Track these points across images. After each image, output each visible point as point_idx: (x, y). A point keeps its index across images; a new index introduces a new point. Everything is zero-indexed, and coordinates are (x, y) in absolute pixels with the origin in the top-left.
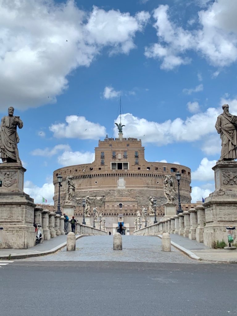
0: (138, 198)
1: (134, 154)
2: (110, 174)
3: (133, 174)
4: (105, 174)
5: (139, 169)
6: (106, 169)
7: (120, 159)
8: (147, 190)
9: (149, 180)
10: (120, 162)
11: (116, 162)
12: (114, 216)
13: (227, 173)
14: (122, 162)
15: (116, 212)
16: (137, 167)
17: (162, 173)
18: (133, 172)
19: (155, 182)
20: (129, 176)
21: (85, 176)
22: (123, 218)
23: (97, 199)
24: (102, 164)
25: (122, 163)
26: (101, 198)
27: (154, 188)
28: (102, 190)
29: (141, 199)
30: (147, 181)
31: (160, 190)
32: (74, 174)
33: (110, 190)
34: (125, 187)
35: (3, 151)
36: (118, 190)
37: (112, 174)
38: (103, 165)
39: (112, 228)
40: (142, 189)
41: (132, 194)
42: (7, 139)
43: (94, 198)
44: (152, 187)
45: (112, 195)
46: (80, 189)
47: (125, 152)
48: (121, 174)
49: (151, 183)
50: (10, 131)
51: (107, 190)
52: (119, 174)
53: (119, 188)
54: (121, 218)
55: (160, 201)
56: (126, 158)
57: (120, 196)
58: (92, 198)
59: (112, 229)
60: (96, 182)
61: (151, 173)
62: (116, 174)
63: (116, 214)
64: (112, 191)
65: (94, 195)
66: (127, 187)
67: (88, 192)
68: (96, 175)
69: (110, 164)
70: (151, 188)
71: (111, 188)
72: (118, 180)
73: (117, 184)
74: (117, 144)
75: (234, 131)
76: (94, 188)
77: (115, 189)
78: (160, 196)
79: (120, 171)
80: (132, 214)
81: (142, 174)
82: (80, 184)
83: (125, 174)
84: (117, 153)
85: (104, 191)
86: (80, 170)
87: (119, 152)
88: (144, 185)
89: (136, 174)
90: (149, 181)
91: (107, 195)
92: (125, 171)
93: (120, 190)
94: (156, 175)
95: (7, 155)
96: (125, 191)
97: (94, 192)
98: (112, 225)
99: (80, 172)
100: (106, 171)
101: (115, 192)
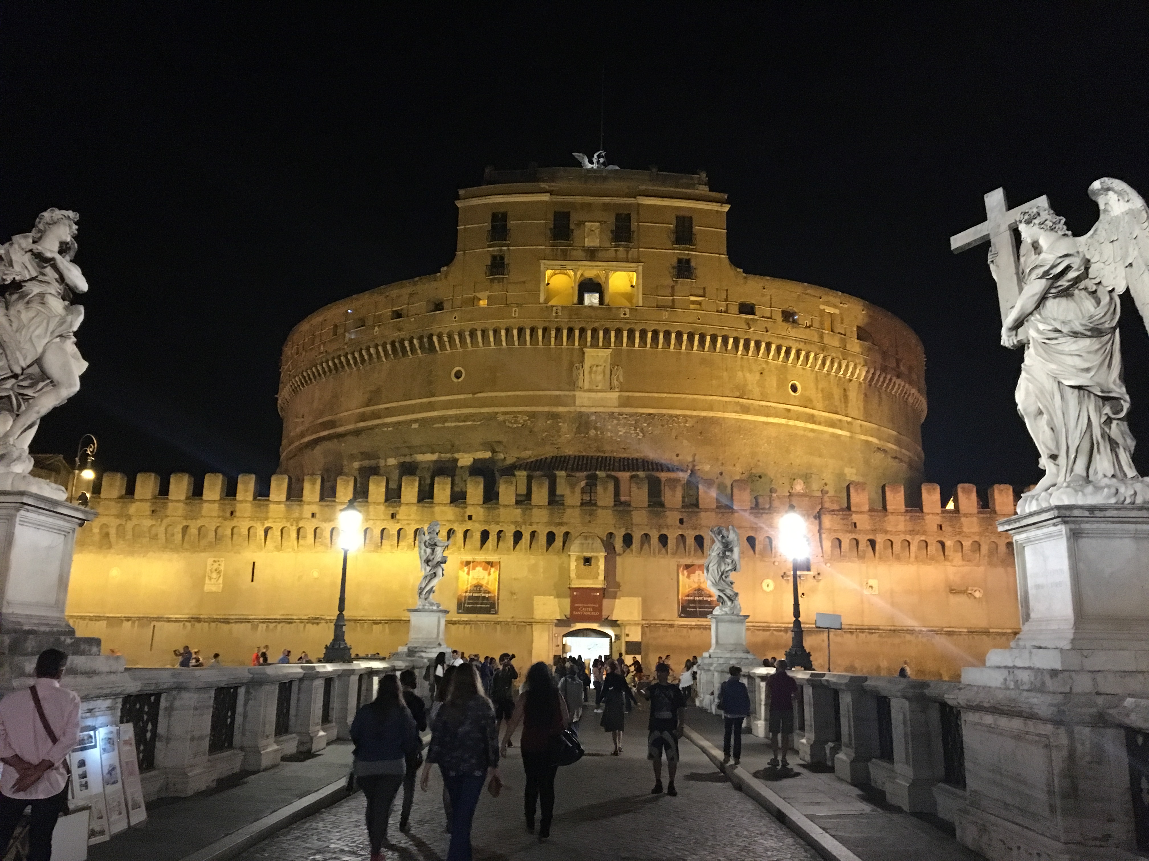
1: (671, 228)
2: (534, 330)
3: (662, 329)
4: (509, 329)
5: (697, 305)
6: (513, 301)
9: (746, 369)
10: (593, 262)
12: (541, 549)
15: (561, 524)
16: (685, 295)
18: (663, 321)
19: (781, 382)
20: (643, 342)
21: (402, 342)
22: (602, 563)
23: (461, 463)
24: (497, 273)
26: (479, 455)
27: (776, 415)
28: (489, 415)
30: (740, 374)
31: (805, 429)
33: (533, 415)
34: (614, 400)
36: (581, 415)
37: (546, 330)
38: (499, 280)
39: (531, 623)
40: (712, 414)
41: (655, 439)
43: (446, 457)
44: (766, 411)
46: (376, 415)
47: (623, 212)
48: (595, 330)
49: (761, 384)
51: (516, 414)
53: (583, 404)
54: (587, 561)
56: (628, 246)
58: (434, 456)
59: (528, 627)
60: (457, 374)
61: (758, 333)
62: (571, 330)
63: (559, 532)
64: (541, 423)
65: (442, 443)
66: (626, 401)
67: (415, 426)
68: (461, 332)
69: (539, 273)
70: (757, 414)
71: (538, 405)
72: (582, 361)
73: (571, 384)
76: (447, 405)
77: (561, 409)
79: (589, 315)
80: (663, 540)
81: (713, 336)
82: (378, 391)
83: (619, 331)
84: (574, 217)
85: (501, 418)
86: (378, 317)
87: (590, 212)
89: (679, 334)
90: (748, 375)
91: (515, 438)
92: (617, 317)
93: (588, 415)
94: (784, 349)
96: (618, 425)
97: (446, 424)
98: (530, 607)
99: (379, 326)
100: (515, 311)
101: (560, 428)
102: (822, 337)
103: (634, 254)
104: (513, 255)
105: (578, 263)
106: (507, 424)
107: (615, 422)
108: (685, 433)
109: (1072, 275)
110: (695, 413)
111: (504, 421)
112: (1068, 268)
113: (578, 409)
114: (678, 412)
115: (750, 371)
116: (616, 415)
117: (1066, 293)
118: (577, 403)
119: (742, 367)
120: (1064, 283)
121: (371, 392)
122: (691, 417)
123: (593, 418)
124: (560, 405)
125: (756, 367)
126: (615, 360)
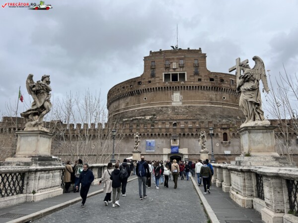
1: (193, 62)
2: (162, 88)
3: (191, 86)
4: (156, 88)
5: (200, 80)
6: (157, 81)
7: (174, 69)
8: (210, 106)
9: (212, 94)
10: (175, 71)
11: (169, 73)
12: (164, 138)
15: (168, 132)
16: (197, 78)
17: (229, 86)
18: (192, 84)
19: (221, 98)
20: (187, 89)
21: (132, 92)
22: (178, 140)
23: (146, 119)
24: (153, 76)
26: (150, 117)
27: (220, 105)
28: (152, 108)
30: (210, 96)
31: (227, 108)
32: (121, 92)
33: (162, 107)
34: (181, 103)
36: (173, 107)
37: (165, 87)
39: (163, 155)
40: (204, 105)
41: (191, 112)
43: (143, 117)
44: (217, 104)
45: (165, 113)
46: (128, 108)
47: (181, 59)
48: (176, 87)
49: (216, 97)
51: (158, 107)
52: (173, 87)
53: (174, 104)
54: (175, 140)
56: (183, 67)
57: (175, 114)
58: (140, 117)
60: (145, 99)
61: (215, 85)
62: (170, 87)
63: (168, 134)
64: (164, 109)
65: (142, 114)
66: (183, 103)
67: (136, 111)
68: (146, 89)
69: (162, 75)
70: (215, 105)
71: (164, 105)
72: (173, 94)
73: (171, 100)
76: (143, 106)
77: (169, 106)
79: (175, 84)
80: (192, 134)
81: (204, 87)
82: (128, 103)
83: (181, 87)
84: (171, 61)
85: (155, 108)
86: (127, 87)
87: (174, 60)
88: (207, 100)
89: (196, 87)
90: (213, 96)
91: (159, 113)
92: (181, 84)
93: (175, 107)
94: (221, 89)
96: (182, 109)
97: (143, 110)
98: (162, 151)
99: (128, 89)
100: (157, 84)
101: (169, 110)
102: (230, 86)
103: (184, 69)
104: (157, 71)
105: (171, 72)
106: (156, 110)
109: (248, 77)
110: (200, 105)
112: (248, 76)
114: (196, 105)
116: (181, 106)
117: (248, 81)
118: (172, 104)
120: (247, 79)
124: (168, 104)
125: (214, 94)
126: (181, 94)
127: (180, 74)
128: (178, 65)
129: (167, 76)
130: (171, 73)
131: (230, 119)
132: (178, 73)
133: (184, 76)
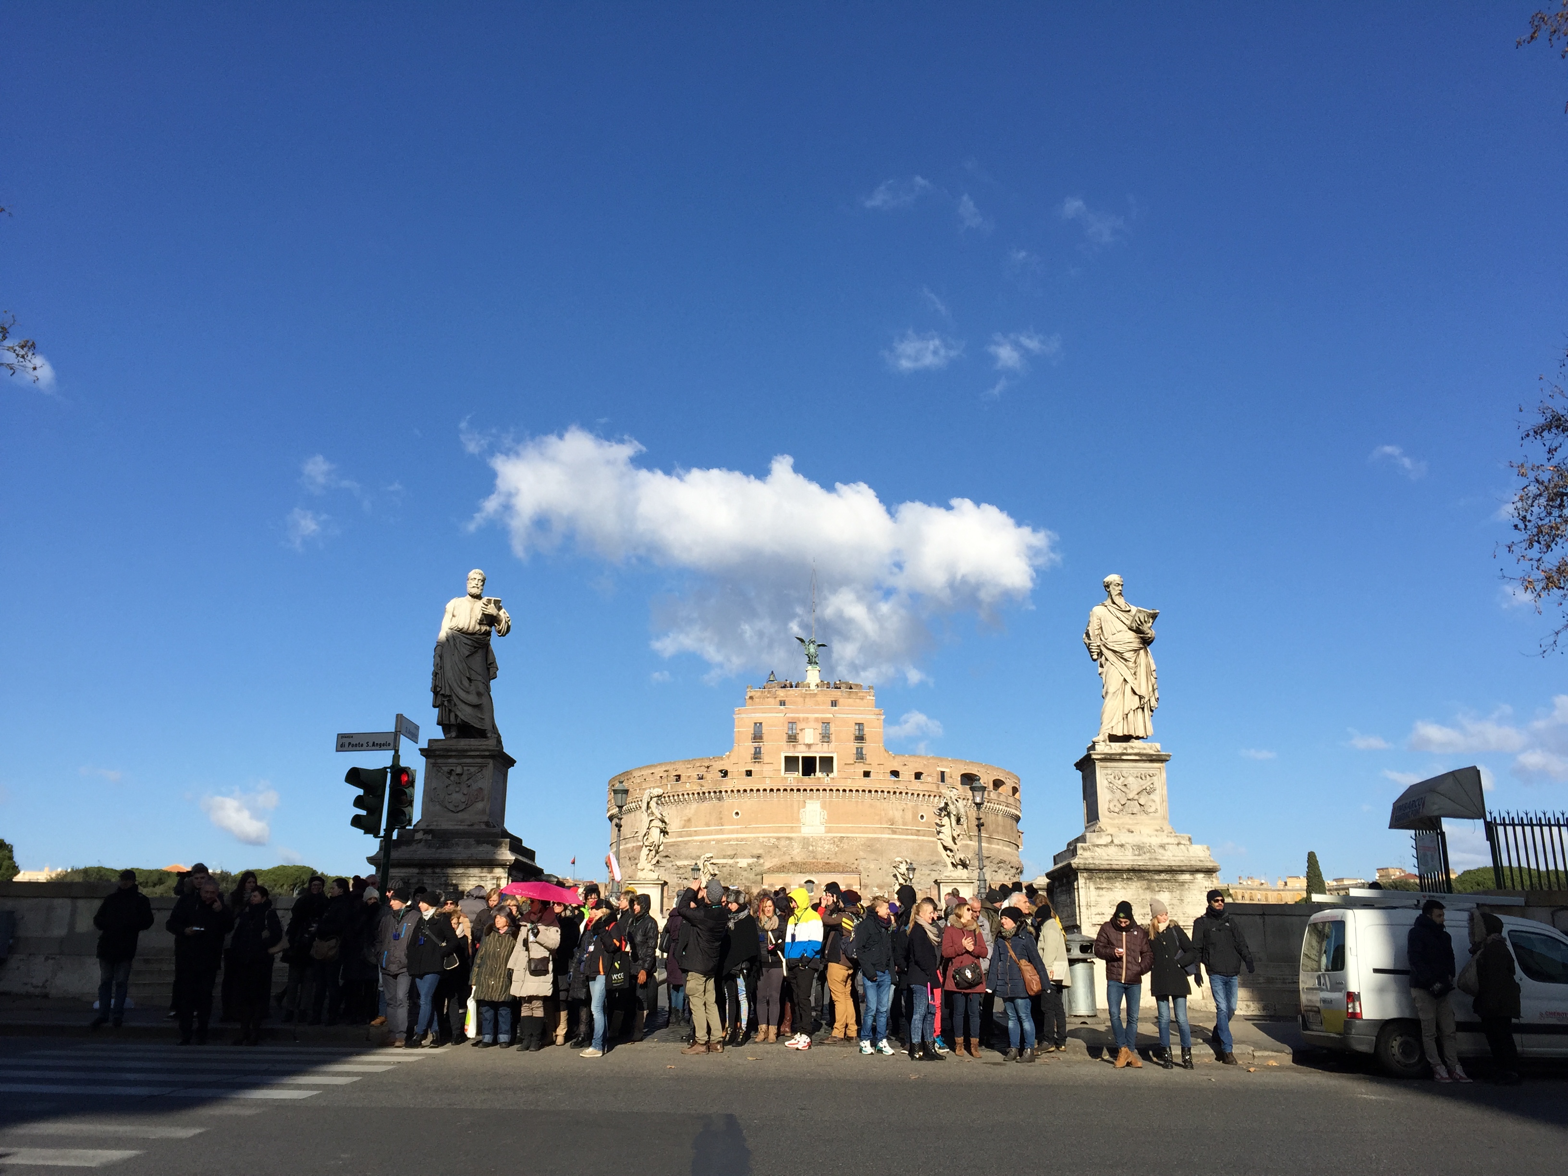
0: (864, 862)
1: (853, 730)
2: (778, 789)
3: (848, 789)
4: (765, 790)
5: (867, 774)
6: (765, 774)
7: (809, 746)
8: (889, 839)
9: (894, 808)
10: (809, 752)
11: (796, 755)
13: (1119, 779)
14: (817, 752)
16: (860, 769)
17: (934, 788)
18: (848, 784)
19: (915, 816)
20: (837, 795)
21: (704, 793)
23: (739, 865)
24: (757, 758)
25: (816, 757)
26: (751, 861)
27: (912, 835)
28: (755, 838)
29: (872, 866)
30: (891, 812)
31: (928, 841)
32: (672, 788)
33: (778, 839)
34: (822, 829)
35: (446, 703)
36: (804, 838)
37: (785, 790)
38: (758, 762)
40: (875, 836)
41: (843, 851)
42: (460, 667)
43: (731, 861)
44: (906, 832)
45: (784, 854)
47: (826, 724)
48: (811, 790)
49: (902, 817)
50: (469, 642)
51: (769, 838)
52: (805, 790)
53: (806, 831)
55: (929, 872)
56: (829, 742)
57: (808, 857)
58: (724, 861)
60: (737, 814)
61: (902, 788)
62: (798, 790)
64: (783, 843)
65: (729, 853)
66: (829, 831)
67: (710, 843)
68: (739, 791)
69: (780, 758)
70: (901, 834)
71: (781, 832)
72: (804, 807)
73: (798, 820)
74: (802, 699)
75: (1138, 654)
76: (732, 832)
77: (794, 835)
78: (928, 858)
79: (809, 782)
81: (876, 791)
82: (689, 820)
83: (824, 790)
84: (800, 726)
85: (761, 840)
86: (689, 777)
87: (807, 723)
88: (881, 824)
89: (857, 791)
90: (897, 814)
91: (769, 852)
92: (824, 783)
93: (808, 839)
94: (916, 796)
95: (459, 714)
96: (824, 843)
97: (731, 843)
99: (690, 783)
100: (768, 781)
101: (793, 845)
102: (938, 788)
103: (833, 745)
104: (766, 746)
105: (801, 752)
106: (765, 843)
107: (823, 842)
108: (861, 847)
110: (866, 835)
111: (763, 842)
113: (803, 835)
114: (857, 835)
115: (897, 810)
116: (823, 838)
118: (802, 832)
119: (892, 808)
121: (685, 821)
122: (863, 838)
123: (811, 840)
124: (793, 832)
125: (900, 808)
126: (823, 807)
127: (820, 757)
128: (819, 737)
129: (791, 762)
130: (800, 755)
131: (934, 867)
132: (818, 755)
133: (832, 762)
